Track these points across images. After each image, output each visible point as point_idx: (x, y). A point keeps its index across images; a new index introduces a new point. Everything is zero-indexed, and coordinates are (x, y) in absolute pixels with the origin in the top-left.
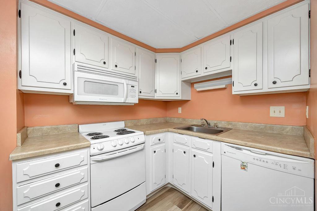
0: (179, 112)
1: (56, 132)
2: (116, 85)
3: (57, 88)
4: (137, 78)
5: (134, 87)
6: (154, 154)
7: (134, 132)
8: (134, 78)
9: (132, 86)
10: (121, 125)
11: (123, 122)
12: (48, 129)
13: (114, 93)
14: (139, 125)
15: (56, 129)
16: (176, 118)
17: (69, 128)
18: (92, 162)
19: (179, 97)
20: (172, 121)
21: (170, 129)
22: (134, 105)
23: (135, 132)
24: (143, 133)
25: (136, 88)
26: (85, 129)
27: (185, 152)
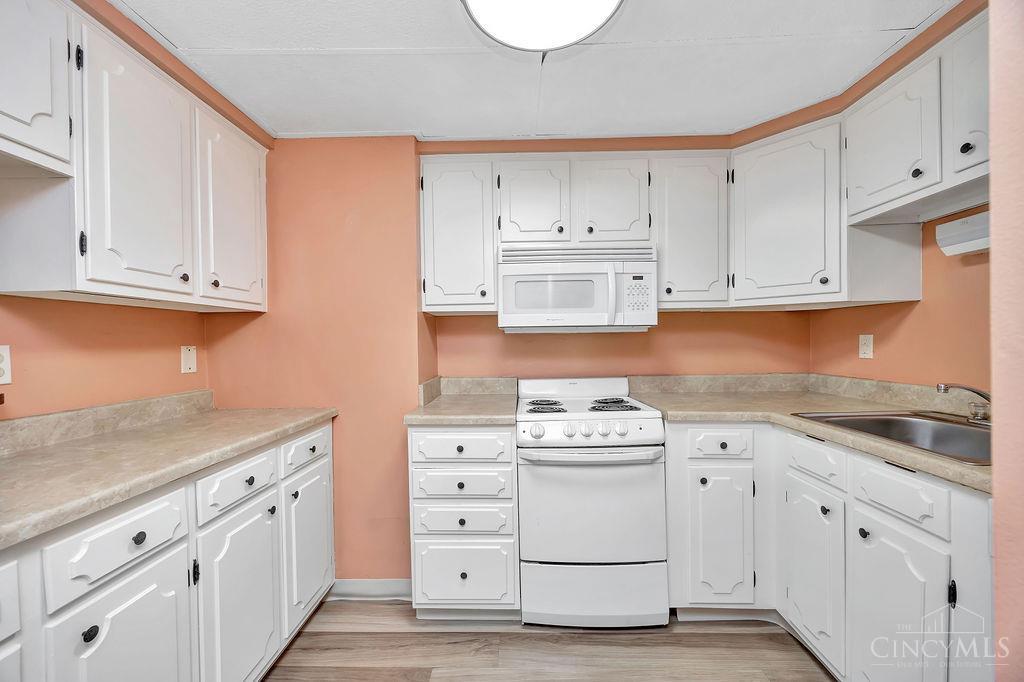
0: (861, 356)
1: (479, 392)
2: (586, 280)
3: (471, 304)
4: (654, 251)
5: (641, 278)
6: (702, 488)
7: (636, 409)
8: (642, 254)
9: (635, 278)
10: (618, 388)
11: (626, 379)
12: (468, 383)
13: (584, 301)
14: (677, 393)
15: (480, 384)
16: (848, 381)
17: (501, 387)
18: (521, 462)
19: (839, 294)
20: (830, 391)
21: (775, 416)
22: (646, 330)
23: (640, 409)
24: (658, 414)
25: (650, 281)
26: (531, 389)
27: (825, 511)
